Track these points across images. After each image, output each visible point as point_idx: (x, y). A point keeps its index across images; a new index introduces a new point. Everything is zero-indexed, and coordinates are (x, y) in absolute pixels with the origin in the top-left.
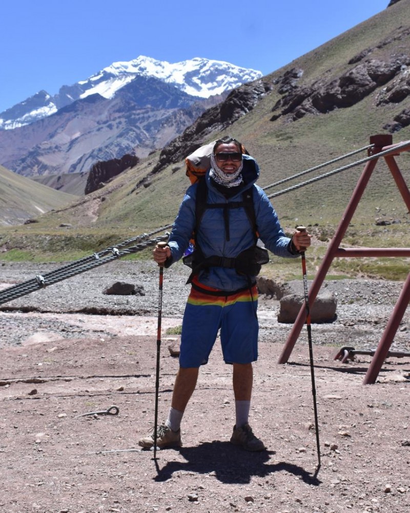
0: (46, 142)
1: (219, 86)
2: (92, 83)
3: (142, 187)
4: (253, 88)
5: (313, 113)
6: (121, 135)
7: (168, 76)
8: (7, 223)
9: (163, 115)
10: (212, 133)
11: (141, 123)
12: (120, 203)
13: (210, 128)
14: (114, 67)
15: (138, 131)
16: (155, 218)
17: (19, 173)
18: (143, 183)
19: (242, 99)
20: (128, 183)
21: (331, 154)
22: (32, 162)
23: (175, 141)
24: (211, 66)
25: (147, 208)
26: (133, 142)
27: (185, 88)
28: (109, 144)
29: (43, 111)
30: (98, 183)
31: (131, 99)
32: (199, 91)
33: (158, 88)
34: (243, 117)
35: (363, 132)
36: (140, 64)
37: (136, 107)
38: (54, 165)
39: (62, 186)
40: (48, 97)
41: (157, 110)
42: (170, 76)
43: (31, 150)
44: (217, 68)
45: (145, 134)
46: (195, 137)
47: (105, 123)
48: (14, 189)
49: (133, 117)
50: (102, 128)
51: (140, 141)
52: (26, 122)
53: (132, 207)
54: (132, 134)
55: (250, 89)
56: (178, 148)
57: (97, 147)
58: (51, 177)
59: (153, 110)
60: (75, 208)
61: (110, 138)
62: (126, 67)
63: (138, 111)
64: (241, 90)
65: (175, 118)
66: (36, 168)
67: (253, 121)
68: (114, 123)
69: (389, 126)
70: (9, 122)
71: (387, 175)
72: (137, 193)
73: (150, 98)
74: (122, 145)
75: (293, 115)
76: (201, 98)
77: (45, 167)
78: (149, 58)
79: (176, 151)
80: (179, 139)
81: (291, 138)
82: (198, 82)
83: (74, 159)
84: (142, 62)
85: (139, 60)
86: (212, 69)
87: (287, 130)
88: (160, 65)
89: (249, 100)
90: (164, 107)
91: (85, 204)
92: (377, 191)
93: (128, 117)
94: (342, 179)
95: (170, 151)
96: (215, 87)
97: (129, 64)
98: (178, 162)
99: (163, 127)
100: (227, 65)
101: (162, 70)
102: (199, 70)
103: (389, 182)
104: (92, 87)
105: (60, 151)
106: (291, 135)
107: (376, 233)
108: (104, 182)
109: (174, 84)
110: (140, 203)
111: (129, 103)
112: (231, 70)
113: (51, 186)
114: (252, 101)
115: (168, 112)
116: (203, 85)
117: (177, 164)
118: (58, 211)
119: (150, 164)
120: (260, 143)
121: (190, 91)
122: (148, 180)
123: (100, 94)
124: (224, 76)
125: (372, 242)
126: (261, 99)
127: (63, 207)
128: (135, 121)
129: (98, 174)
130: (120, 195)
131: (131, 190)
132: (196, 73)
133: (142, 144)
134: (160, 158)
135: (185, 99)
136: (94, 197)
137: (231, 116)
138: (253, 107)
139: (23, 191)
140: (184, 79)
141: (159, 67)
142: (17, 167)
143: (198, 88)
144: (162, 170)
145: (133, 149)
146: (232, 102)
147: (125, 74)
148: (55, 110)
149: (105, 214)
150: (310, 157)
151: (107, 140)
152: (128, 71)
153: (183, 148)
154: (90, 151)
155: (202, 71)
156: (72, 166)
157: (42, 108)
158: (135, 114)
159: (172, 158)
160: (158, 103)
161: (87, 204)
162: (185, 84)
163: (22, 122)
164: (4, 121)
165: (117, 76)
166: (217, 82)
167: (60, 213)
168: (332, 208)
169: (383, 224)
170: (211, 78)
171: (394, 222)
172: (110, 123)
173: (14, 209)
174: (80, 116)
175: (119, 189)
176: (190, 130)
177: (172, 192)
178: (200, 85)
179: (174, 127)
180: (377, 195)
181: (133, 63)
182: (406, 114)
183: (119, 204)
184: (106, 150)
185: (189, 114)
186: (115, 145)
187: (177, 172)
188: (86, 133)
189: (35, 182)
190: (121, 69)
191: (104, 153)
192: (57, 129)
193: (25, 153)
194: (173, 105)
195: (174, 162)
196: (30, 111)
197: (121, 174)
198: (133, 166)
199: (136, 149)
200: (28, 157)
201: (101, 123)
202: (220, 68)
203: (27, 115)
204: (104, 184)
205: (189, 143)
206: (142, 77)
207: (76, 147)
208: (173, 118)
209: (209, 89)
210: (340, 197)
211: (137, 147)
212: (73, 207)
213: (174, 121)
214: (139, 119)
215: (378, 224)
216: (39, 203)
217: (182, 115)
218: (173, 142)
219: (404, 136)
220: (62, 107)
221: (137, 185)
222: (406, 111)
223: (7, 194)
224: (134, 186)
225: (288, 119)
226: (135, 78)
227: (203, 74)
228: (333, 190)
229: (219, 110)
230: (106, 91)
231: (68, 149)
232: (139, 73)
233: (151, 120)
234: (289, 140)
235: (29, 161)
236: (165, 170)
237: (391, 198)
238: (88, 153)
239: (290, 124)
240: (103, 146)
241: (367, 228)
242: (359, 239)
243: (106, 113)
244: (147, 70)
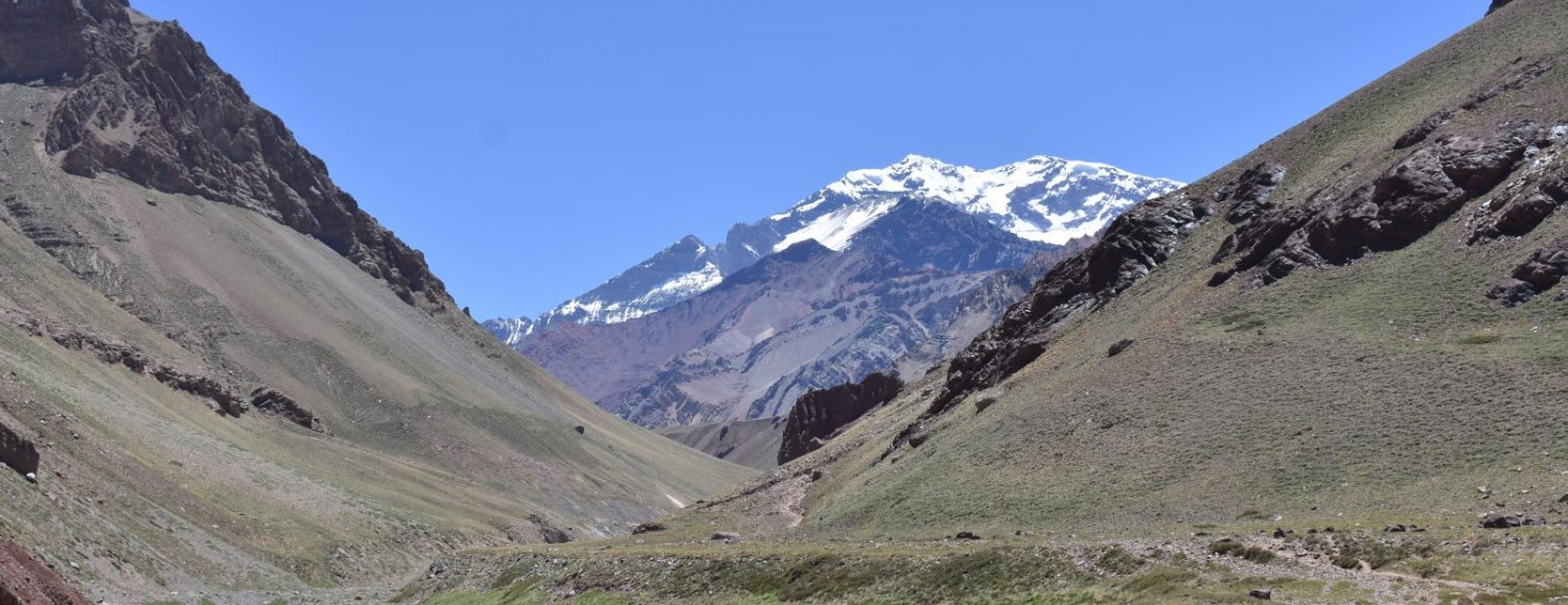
0: (696, 350)
1: (1091, 218)
2: (801, 218)
3: (907, 445)
4: (1167, 211)
5: (1312, 264)
6: (865, 334)
7: (972, 197)
8: (601, 534)
9: (961, 287)
10: (1070, 317)
11: (911, 305)
12: (854, 483)
13: (1066, 306)
14: (850, 182)
15: (905, 324)
16: (934, 516)
17: (635, 421)
18: (908, 436)
19: (1140, 236)
20: (876, 438)
21: (1360, 360)
22: (665, 395)
23: (983, 337)
24: (1072, 174)
25: (915, 495)
26: (893, 348)
27: (1013, 226)
28: (839, 354)
29: (690, 282)
30: (806, 439)
31: (889, 251)
32: (1045, 231)
33: (951, 226)
34: (1144, 279)
35: (1437, 307)
36: (908, 174)
37: (901, 269)
38: (715, 402)
39: (732, 449)
40: (702, 250)
41: (949, 275)
42: (977, 198)
43: (664, 369)
44: (1084, 177)
45: (922, 330)
46: (1031, 327)
47: (829, 305)
48: (619, 456)
49: (893, 291)
50: (823, 317)
51: (910, 344)
52: (653, 307)
53: (882, 492)
54: (891, 331)
55: (1158, 214)
56: (990, 355)
57: (812, 361)
58: (706, 430)
59: (938, 276)
60: (751, 497)
61: (840, 340)
62: (878, 181)
63: (905, 279)
64: (1138, 217)
65: (990, 291)
66: (673, 411)
67: (1167, 288)
68: (850, 306)
69: (1503, 290)
70: (615, 306)
71: (1504, 409)
72: (894, 461)
73: (932, 248)
74: (869, 355)
75: (1265, 270)
76: (1050, 245)
77: (693, 407)
78: (928, 160)
79: (985, 361)
80: (992, 332)
81: (1260, 323)
82: (1042, 209)
83: (758, 391)
84: (914, 169)
85: (907, 165)
86: (1073, 179)
87: (1252, 306)
88: (953, 174)
89: (1158, 238)
90: (964, 268)
91: (774, 488)
92: (1480, 447)
93: (881, 292)
94: (1390, 419)
95: (971, 360)
96: (1082, 221)
97: (883, 173)
98: (990, 385)
99: (962, 312)
100: (1107, 170)
101: (959, 185)
102: (1045, 183)
103: (1508, 425)
104: (802, 227)
105: (727, 370)
106: (1261, 318)
107: (1484, 546)
108: (821, 438)
109: (986, 215)
110: (900, 481)
111: (884, 261)
112: (1117, 181)
113: (706, 449)
114: (1164, 240)
115: (974, 279)
116: (1054, 218)
117: (988, 389)
118: (712, 504)
119: (926, 393)
120: (1184, 338)
121: (1024, 230)
122: (919, 431)
123: (819, 240)
124: (1102, 194)
125: (1475, 570)
126: (1186, 235)
127: (723, 496)
128: (899, 299)
129: (810, 418)
130: (855, 465)
131: (881, 454)
132: (1036, 190)
133: (914, 352)
134: (949, 377)
135: (1011, 250)
136: (797, 470)
137: (1114, 277)
138: (1168, 255)
139: (640, 460)
140: (1009, 204)
141: (952, 178)
142: (631, 408)
143: (1044, 224)
144: (952, 405)
145: (894, 365)
146: (1116, 244)
147: (876, 196)
148: (717, 279)
149: (819, 509)
150: (1309, 368)
151: (835, 343)
152: (880, 188)
153: (1002, 352)
154: (796, 369)
155: (1049, 185)
156: (754, 404)
157: (689, 276)
158: (897, 285)
159: (977, 378)
160: (951, 260)
161: (780, 486)
162: (1013, 215)
163: (644, 308)
164: (604, 306)
165: (857, 201)
166: (1085, 209)
167: (715, 508)
168: (1368, 489)
169: (1501, 523)
170: (1070, 200)
171: (1527, 522)
172: (840, 305)
173: (617, 502)
174: (772, 291)
175: (854, 452)
176: (1018, 311)
177: (975, 455)
178: (1046, 217)
179: (986, 313)
180: (1479, 456)
181: (893, 172)
182: (1543, 262)
183: (853, 487)
184: (833, 366)
185: (1021, 281)
186: (853, 355)
187: (988, 410)
188: (788, 329)
189: (669, 440)
190: (865, 186)
191: (828, 374)
192: (722, 322)
193: (648, 376)
194: (985, 263)
195: (982, 387)
196: (661, 281)
197: (861, 418)
198: (888, 399)
199: (900, 364)
200: (657, 384)
201: (821, 305)
202: (1093, 177)
203: (655, 291)
204: (820, 441)
205: (1015, 342)
206: (914, 201)
207: (765, 361)
208: (986, 291)
209: (1068, 225)
210: (1386, 462)
211: (903, 359)
212: (747, 493)
213: (987, 298)
214: (907, 295)
215: (1488, 525)
216: (675, 488)
217: (1006, 285)
218: (979, 341)
219: (1541, 313)
220: (734, 271)
221: (895, 442)
222: (1544, 255)
223: (604, 466)
224: (888, 444)
225: (1251, 280)
226: (898, 204)
227: (1054, 193)
228: (1369, 447)
229: (1086, 265)
230: (832, 234)
231: (745, 365)
232: (907, 193)
233: (935, 298)
234: (1256, 329)
235: (658, 393)
236: (961, 406)
237: (1516, 464)
238: (791, 375)
239: (1255, 292)
240: (825, 358)
241: (1460, 535)
242: (1441, 561)
243: (832, 284)
244: (926, 186)
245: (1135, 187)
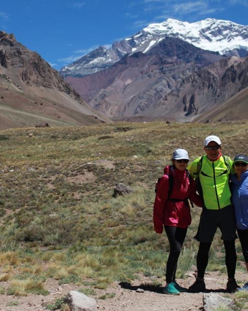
1: (225, 39)
6: (157, 82)
7: (188, 32)
11: (169, 73)
14: (150, 28)
15: (168, 80)
32: (211, 42)
33: (181, 45)
36: (168, 25)
37: (166, 62)
44: (223, 25)
45: (173, 82)
47: (146, 73)
49: (164, 69)
50: (144, 77)
57: (142, 91)
63: (168, 65)
74: (158, 89)
78: (174, 20)
82: (209, 35)
83: (127, 99)
84: (170, 23)
85: (168, 22)
86: (220, 26)
88: (182, 24)
93: (161, 70)
96: (222, 39)
100: (230, 23)
101: (184, 28)
102: (210, 27)
105: (118, 93)
112: (233, 27)
115: (187, 65)
116: (214, 39)
124: (228, 31)
140: (199, 34)
141: (182, 26)
143: (210, 40)
151: (148, 86)
152: (160, 30)
154: (137, 93)
155: (212, 28)
158: (165, 67)
162: (201, 37)
166: (223, 35)
170: (219, 32)
172: (149, 74)
174: (130, 68)
178: (211, 38)
181: (163, 24)
184: (148, 93)
186: (153, 89)
190: (154, 29)
191: (147, 95)
201: (144, 73)
202: (225, 25)
207: (128, 90)
214: (169, 70)
226: (165, 39)
227: (213, 30)
231: (123, 91)
233: (176, 71)
240: (146, 90)
243: (147, 66)
244: (173, 29)
245: (239, 29)
